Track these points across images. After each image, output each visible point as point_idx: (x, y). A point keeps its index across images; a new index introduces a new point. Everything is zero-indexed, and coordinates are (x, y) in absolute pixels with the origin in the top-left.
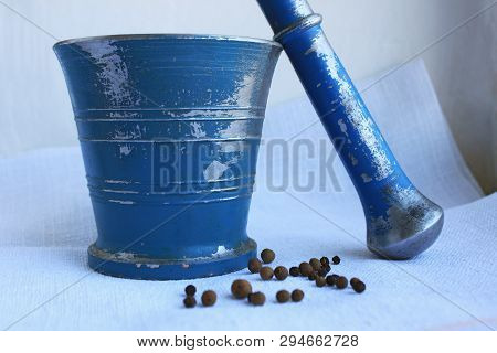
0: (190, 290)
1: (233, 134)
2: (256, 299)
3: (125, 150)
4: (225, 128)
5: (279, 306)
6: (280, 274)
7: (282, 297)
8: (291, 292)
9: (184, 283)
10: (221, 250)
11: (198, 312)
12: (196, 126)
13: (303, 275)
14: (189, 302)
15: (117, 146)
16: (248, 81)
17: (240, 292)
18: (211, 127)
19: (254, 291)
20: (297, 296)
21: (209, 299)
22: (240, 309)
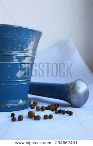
0: (13, 115)
1: (26, 61)
2: (37, 118)
4: (24, 59)
5: (45, 120)
6: (43, 109)
7: (46, 117)
8: (48, 115)
9: (11, 113)
10: (21, 101)
11: (16, 123)
12: (15, 58)
14: (14, 120)
16: (32, 43)
17: (31, 115)
18: (20, 58)
19: (36, 115)
20: (50, 117)
21: (20, 118)
22: (32, 122)
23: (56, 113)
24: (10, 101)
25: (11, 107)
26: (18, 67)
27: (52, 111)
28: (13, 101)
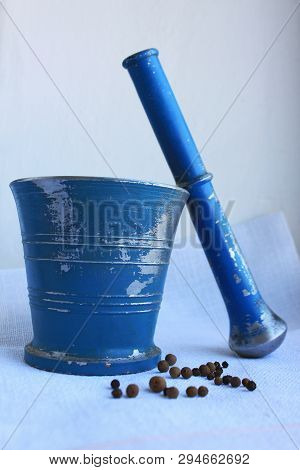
0: (115, 384)
1: (150, 259)
2: (171, 393)
3: (65, 268)
4: (145, 254)
5: (189, 399)
6: (186, 373)
7: (190, 392)
8: (198, 388)
9: (112, 378)
10: (136, 353)
11: (122, 401)
12: (124, 251)
13: (203, 375)
14: (116, 394)
15: (58, 265)
17: (156, 386)
18: (135, 253)
19: (168, 386)
20: (202, 392)
21: (132, 392)
22: (157, 401)
23: (217, 383)
24: (112, 351)
25: (113, 365)
26: (131, 273)
27: (209, 379)
28: (118, 352)
